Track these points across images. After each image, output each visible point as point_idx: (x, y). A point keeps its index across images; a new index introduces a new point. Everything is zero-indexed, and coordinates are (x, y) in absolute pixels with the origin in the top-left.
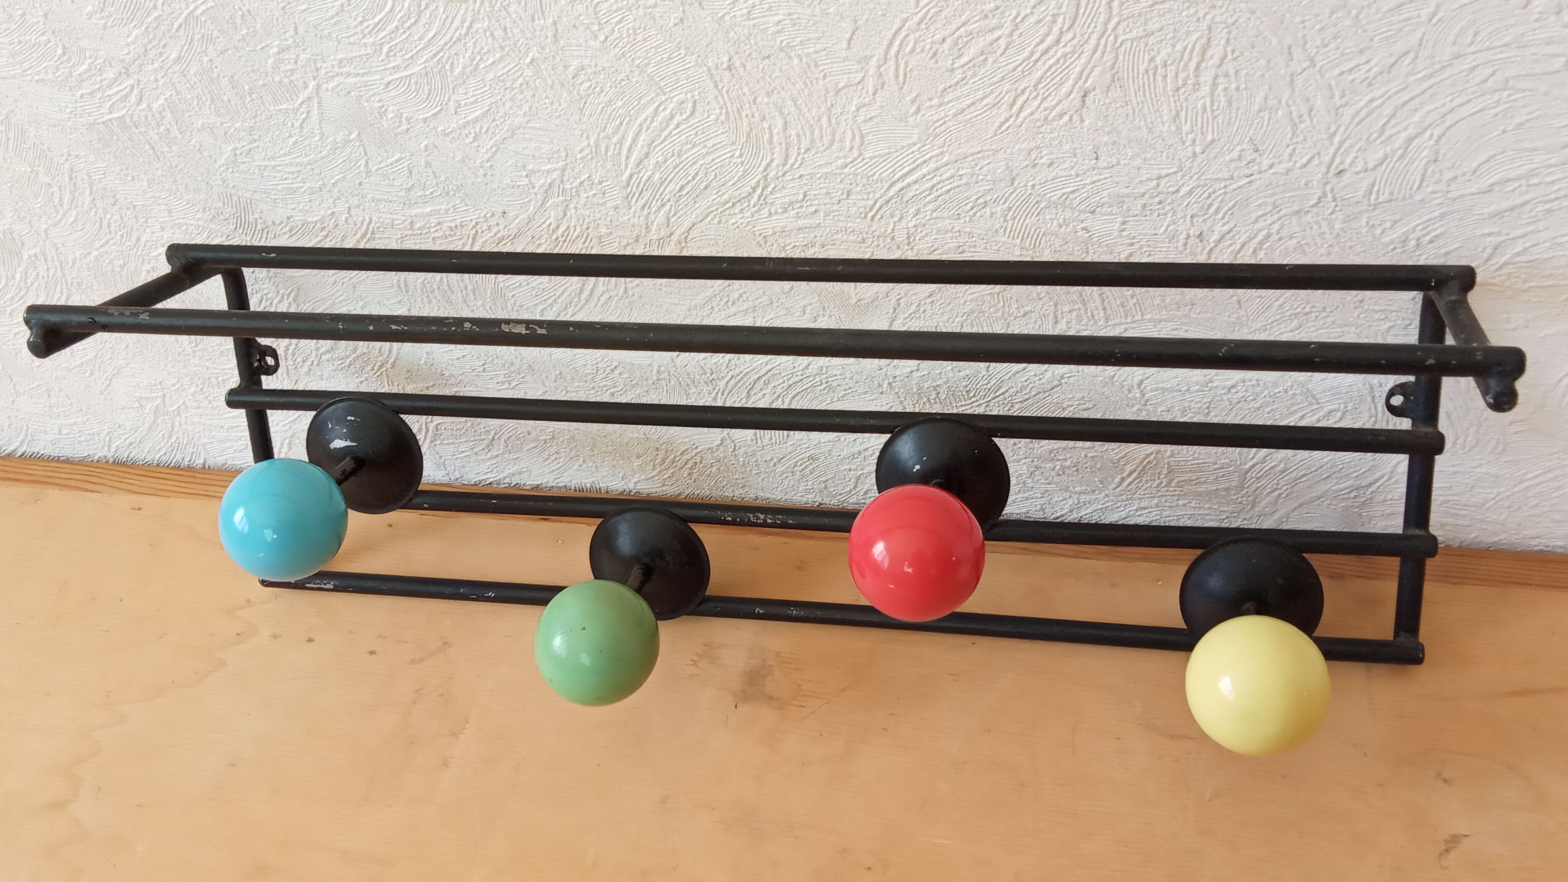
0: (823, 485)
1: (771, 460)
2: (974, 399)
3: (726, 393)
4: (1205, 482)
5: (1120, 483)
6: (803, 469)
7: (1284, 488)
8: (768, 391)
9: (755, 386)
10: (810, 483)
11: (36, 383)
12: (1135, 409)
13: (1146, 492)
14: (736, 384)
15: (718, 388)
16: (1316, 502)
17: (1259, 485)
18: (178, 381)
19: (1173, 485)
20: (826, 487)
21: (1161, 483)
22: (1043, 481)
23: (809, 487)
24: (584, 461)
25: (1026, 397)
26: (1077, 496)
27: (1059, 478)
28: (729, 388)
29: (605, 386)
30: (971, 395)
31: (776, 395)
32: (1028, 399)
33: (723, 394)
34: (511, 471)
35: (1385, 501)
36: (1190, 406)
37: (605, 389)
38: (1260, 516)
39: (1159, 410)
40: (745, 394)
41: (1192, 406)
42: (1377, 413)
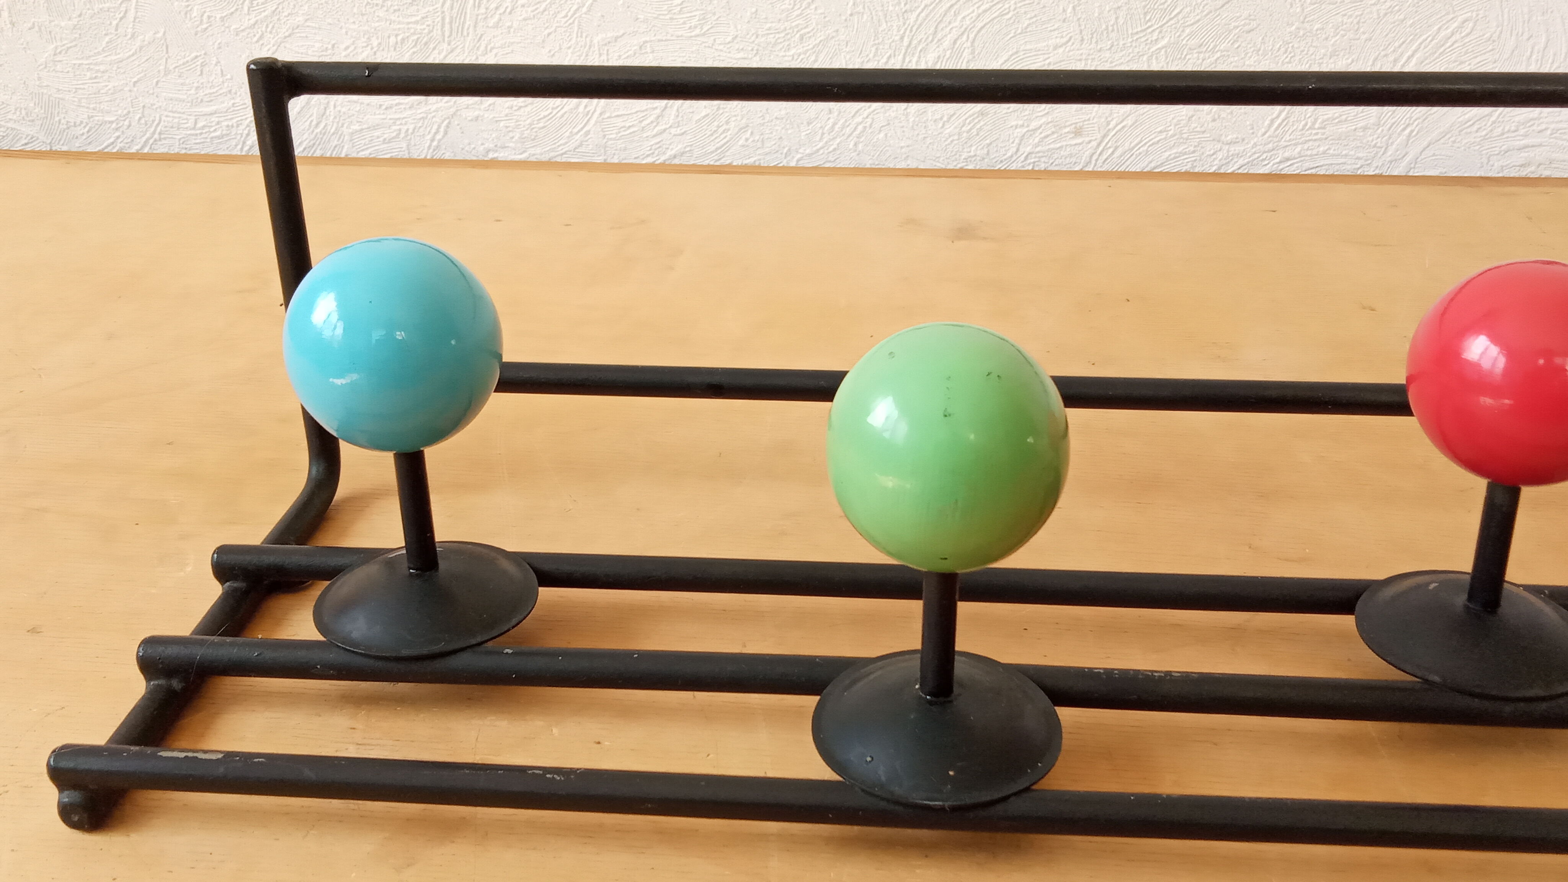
0: (985, 151)
1: (941, 119)
2: (1149, 24)
3: (914, 29)
4: (1346, 120)
5: (1270, 126)
6: (971, 129)
7: (1416, 123)
8: (957, 24)
9: (945, 19)
10: (973, 148)
11: (193, 55)
12: (1294, 27)
13: (1292, 137)
14: (927, 16)
15: (908, 22)
16: (1442, 141)
17: (1394, 120)
18: (353, 44)
19: (1317, 126)
20: (988, 154)
21: (1306, 124)
22: (1198, 129)
23: (972, 154)
24: (752, 133)
25: (1198, 18)
26: (1227, 147)
27: (1213, 124)
28: (918, 23)
29: (797, 26)
30: (1148, 18)
31: (963, 29)
32: (1198, 21)
33: (911, 31)
34: (673, 152)
35: (1503, 134)
36: (1343, 21)
37: (796, 30)
38: (1391, 162)
39: (1315, 29)
40: (932, 29)
41: (1345, 21)
42: (1503, 21)
